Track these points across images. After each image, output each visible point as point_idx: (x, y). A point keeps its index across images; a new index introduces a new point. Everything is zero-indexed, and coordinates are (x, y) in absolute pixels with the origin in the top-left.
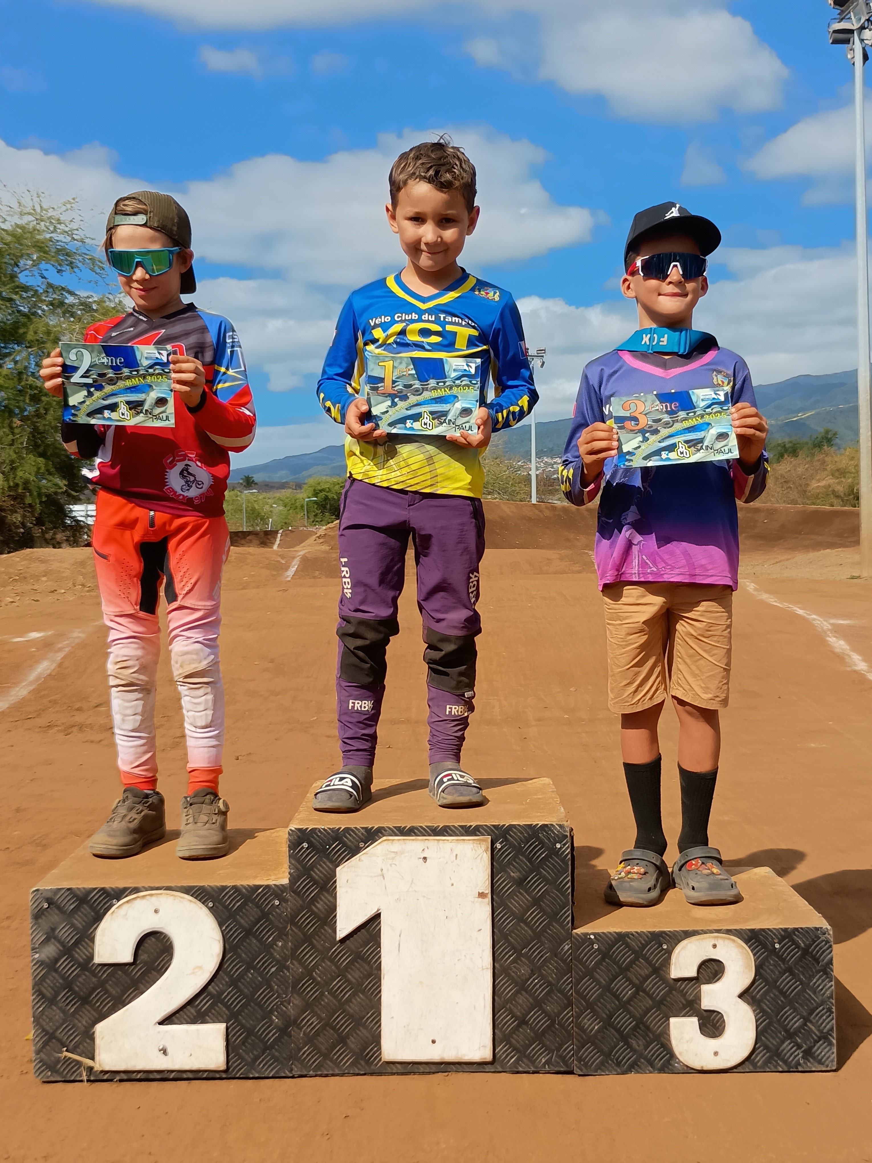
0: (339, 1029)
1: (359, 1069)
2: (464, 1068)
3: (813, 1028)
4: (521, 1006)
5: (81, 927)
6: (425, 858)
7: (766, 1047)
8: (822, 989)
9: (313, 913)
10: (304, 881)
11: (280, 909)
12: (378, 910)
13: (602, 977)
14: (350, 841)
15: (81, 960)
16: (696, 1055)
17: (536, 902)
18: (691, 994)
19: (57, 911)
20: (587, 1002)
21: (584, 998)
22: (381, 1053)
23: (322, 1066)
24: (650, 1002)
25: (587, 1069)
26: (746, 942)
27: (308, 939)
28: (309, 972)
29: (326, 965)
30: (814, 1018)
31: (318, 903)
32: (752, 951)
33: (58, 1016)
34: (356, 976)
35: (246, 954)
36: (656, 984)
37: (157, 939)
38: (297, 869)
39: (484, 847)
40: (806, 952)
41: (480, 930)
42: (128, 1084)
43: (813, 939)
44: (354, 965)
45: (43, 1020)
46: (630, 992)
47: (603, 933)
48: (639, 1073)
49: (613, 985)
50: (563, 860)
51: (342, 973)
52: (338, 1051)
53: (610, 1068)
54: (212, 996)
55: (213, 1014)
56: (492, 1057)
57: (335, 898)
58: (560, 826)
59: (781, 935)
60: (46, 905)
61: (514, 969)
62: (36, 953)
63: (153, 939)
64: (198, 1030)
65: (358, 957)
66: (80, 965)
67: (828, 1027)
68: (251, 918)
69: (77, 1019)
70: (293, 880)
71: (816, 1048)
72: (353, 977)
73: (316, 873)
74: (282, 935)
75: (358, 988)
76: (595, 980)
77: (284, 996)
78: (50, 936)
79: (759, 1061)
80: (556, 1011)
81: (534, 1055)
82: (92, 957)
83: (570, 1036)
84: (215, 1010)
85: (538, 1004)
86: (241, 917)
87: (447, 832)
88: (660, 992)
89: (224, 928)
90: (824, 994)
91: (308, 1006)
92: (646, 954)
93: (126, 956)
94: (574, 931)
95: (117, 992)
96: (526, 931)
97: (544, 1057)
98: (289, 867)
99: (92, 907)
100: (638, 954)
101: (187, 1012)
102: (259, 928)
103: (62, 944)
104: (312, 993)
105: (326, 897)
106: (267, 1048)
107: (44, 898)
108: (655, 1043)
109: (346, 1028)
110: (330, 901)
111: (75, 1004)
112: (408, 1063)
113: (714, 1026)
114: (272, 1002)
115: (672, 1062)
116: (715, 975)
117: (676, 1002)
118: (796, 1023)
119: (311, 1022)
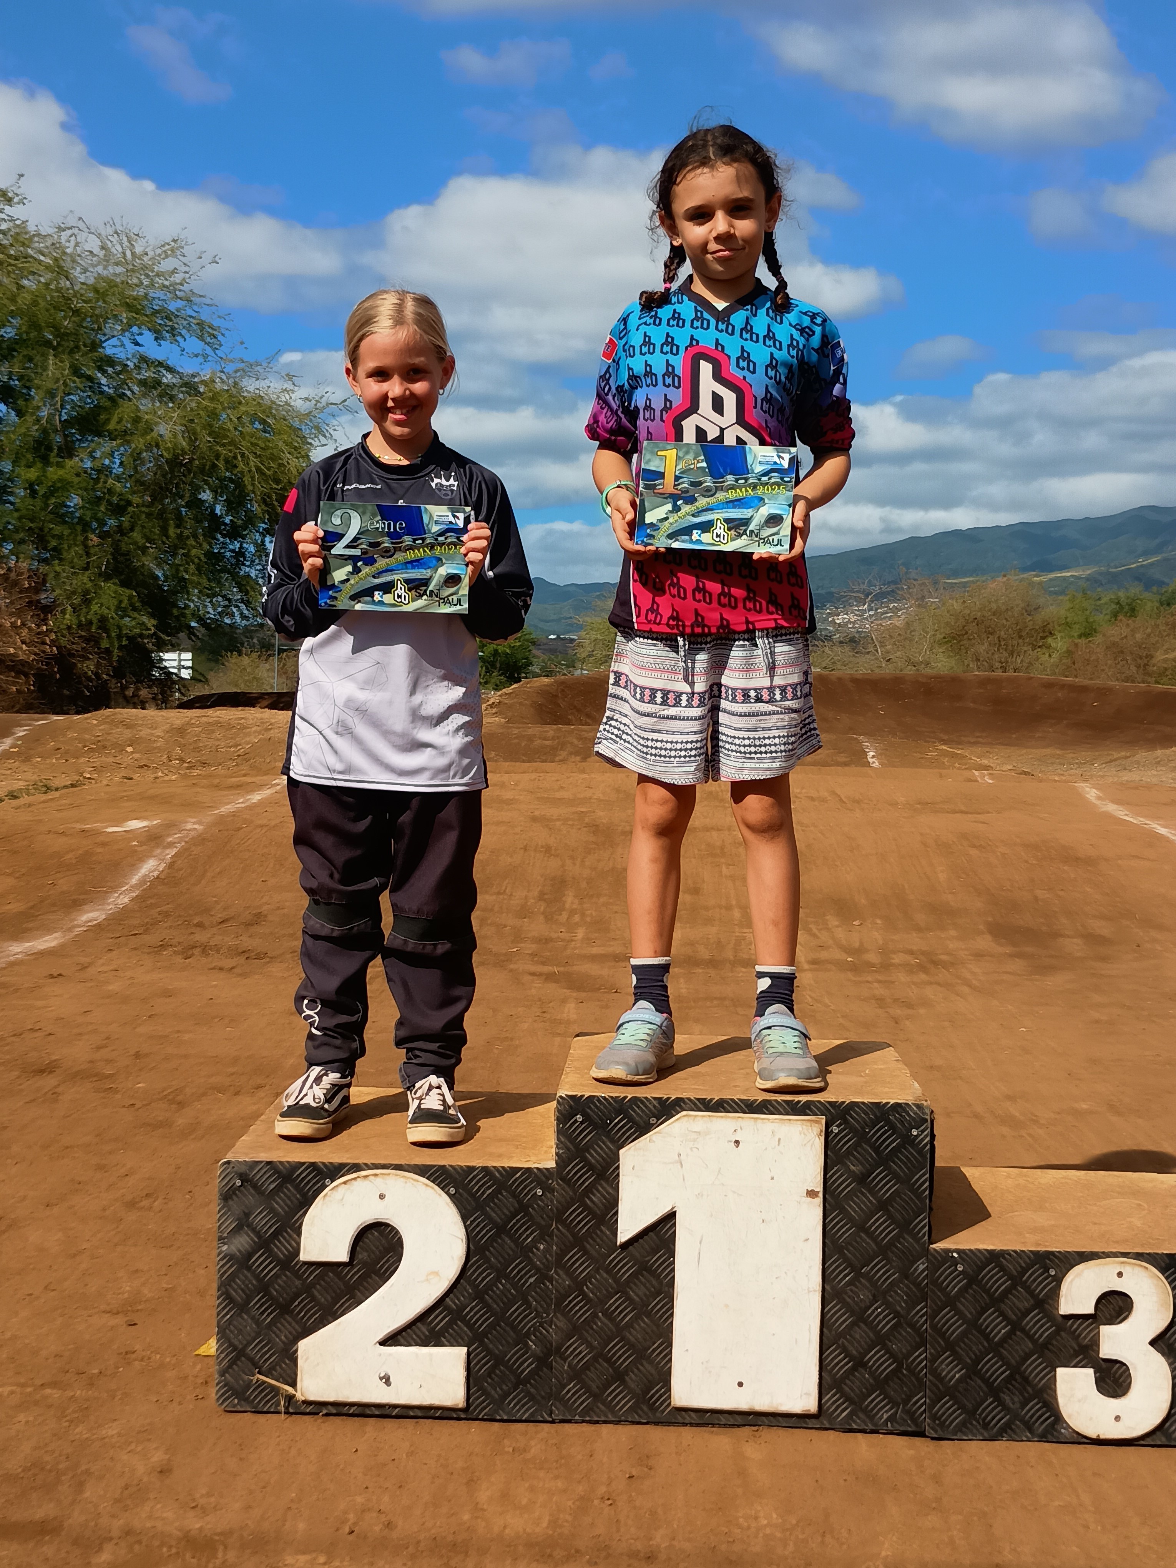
0: (616, 1361)
1: (640, 1416)
2: (778, 1421)
4: (859, 1342)
5: (284, 1214)
6: (737, 1142)
9: (586, 1207)
10: (577, 1165)
11: (542, 1201)
12: (673, 1208)
13: (967, 1308)
14: (638, 1114)
15: (283, 1256)
16: (1091, 1419)
18: (1085, 1338)
19: (252, 1191)
20: (946, 1341)
21: (943, 1335)
22: (670, 1397)
23: (592, 1409)
24: (1030, 1345)
25: (943, 1431)
26: (1163, 1271)
27: (578, 1242)
28: (578, 1286)
29: (602, 1277)
31: (594, 1195)
32: (1170, 1283)
33: (250, 1327)
34: (640, 1293)
35: (496, 1258)
36: (1038, 1321)
37: (381, 1234)
39: (816, 1130)
41: (807, 1240)
42: (338, 1420)
44: (638, 1279)
45: (230, 1331)
46: (1003, 1331)
47: (970, 1250)
48: (1013, 1439)
49: (981, 1321)
50: (920, 1152)
51: (622, 1289)
52: (613, 1391)
53: (975, 1431)
54: (450, 1311)
55: (451, 1335)
56: (817, 1408)
57: (617, 1189)
58: (919, 1107)
60: (238, 1183)
61: (851, 1293)
62: (225, 1244)
63: (376, 1233)
64: (431, 1355)
65: (644, 1268)
66: (279, 1262)
68: (506, 1211)
69: (274, 1333)
70: (561, 1162)
72: (637, 1294)
73: (592, 1156)
74: (545, 1234)
75: (642, 1310)
76: (958, 1312)
77: (545, 1315)
78: (243, 1223)
79: (1174, 1431)
80: (904, 1351)
81: (873, 1409)
82: (297, 1251)
83: (921, 1386)
84: (453, 1329)
86: (492, 1208)
87: (767, 1109)
88: (1045, 1332)
89: (469, 1223)
91: (575, 1330)
92: (1026, 1281)
93: (340, 1253)
94: (932, 1246)
95: (326, 1300)
96: (867, 1243)
97: (886, 1412)
98: (557, 1147)
99: (297, 1187)
100: (1016, 1280)
101: (417, 1330)
102: (514, 1225)
103: (258, 1234)
104: (581, 1313)
105: (603, 1187)
106: (520, 1382)
107: (236, 1173)
108: (1036, 1401)
109: (624, 1357)
110: (609, 1193)
111: (272, 1312)
112: (706, 1411)
113: (1116, 1381)
114: (529, 1322)
115: (1058, 1427)
116: (1119, 1313)
117: (1065, 1347)
119: (579, 1350)
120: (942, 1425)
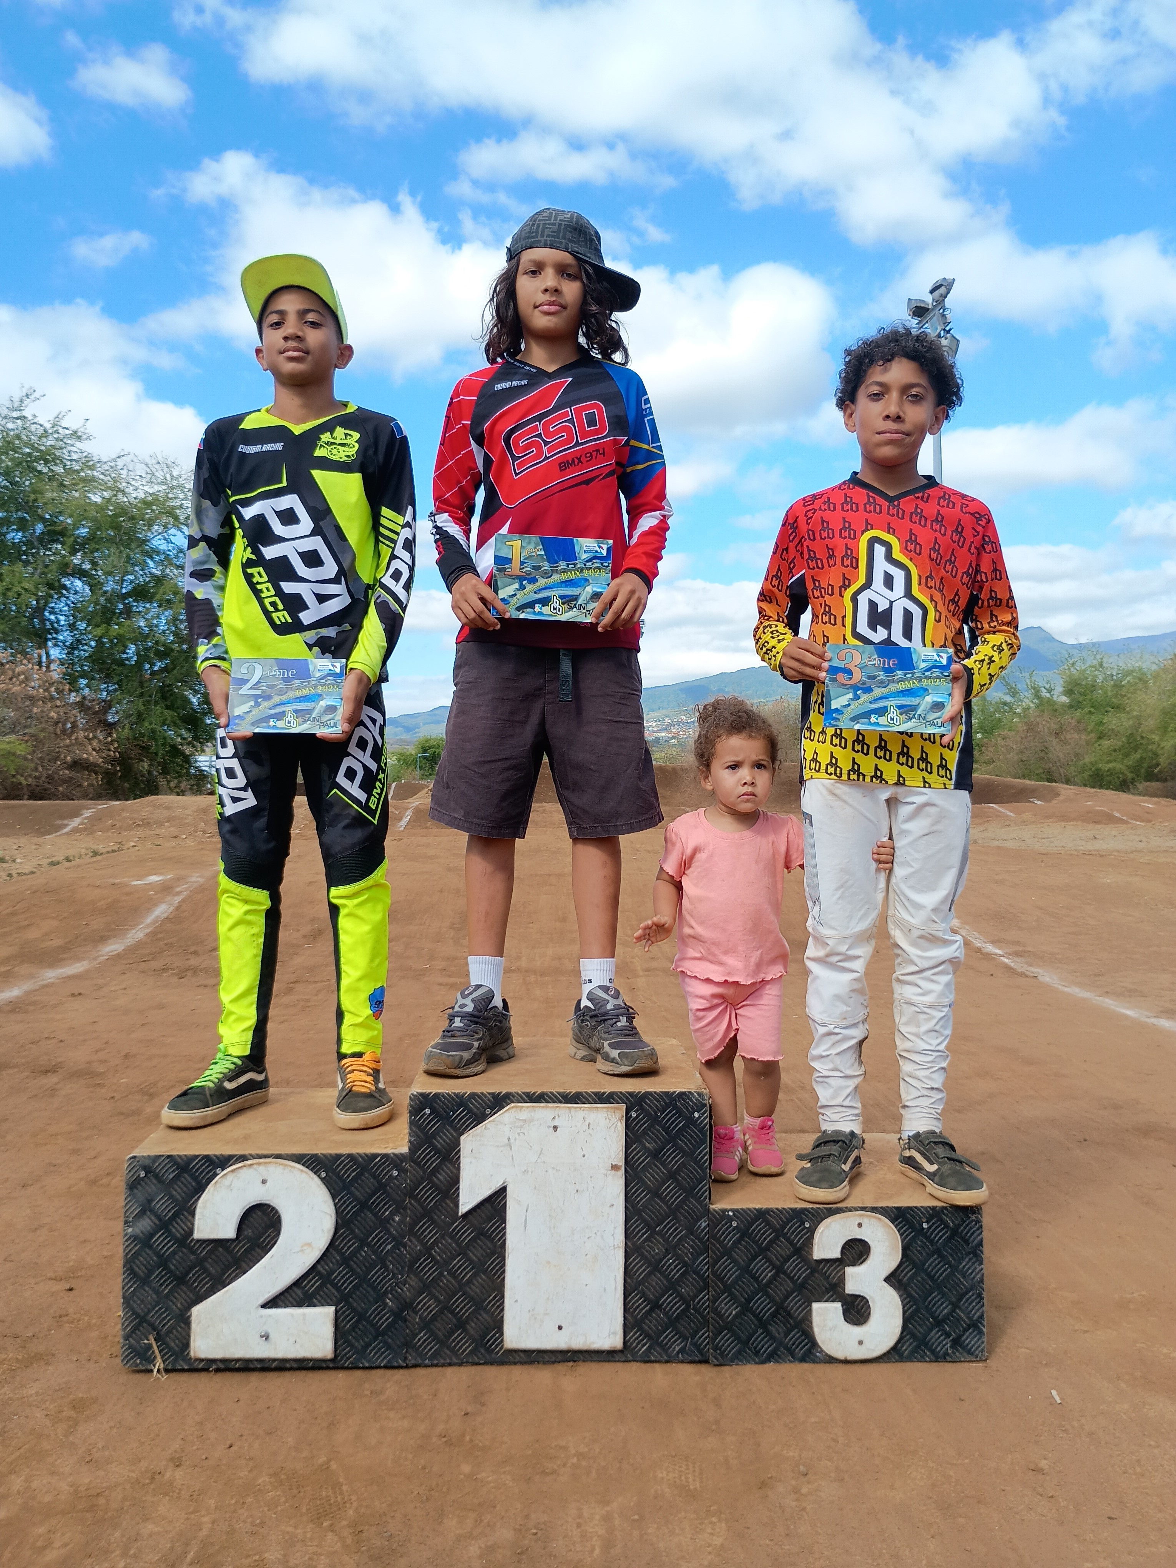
0: (458, 1313)
1: (478, 1358)
2: (591, 1357)
3: (962, 1315)
4: (655, 1288)
5: (180, 1199)
6: (555, 1128)
7: (913, 1336)
8: (972, 1273)
9: (434, 1185)
10: (426, 1149)
11: (397, 1181)
12: (504, 1183)
13: (740, 1256)
14: (476, 1107)
15: (178, 1235)
16: (840, 1343)
17: (672, 1175)
18: (834, 1277)
19: (154, 1181)
20: (724, 1284)
21: (721, 1280)
22: (502, 1341)
23: (439, 1354)
24: (791, 1285)
25: (723, 1359)
26: (893, 1221)
27: (427, 1213)
28: (428, 1250)
29: (447, 1241)
30: (963, 1304)
31: (439, 1174)
32: (899, 1231)
33: (151, 1297)
34: (478, 1255)
35: (359, 1230)
36: (797, 1265)
37: (263, 1212)
38: (419, 1136)
39: (618, 1115)
40: (955, 1232)
41: (612, 1205)
42: (225, 1374)
43: (963, 1219)
44: (476, 1243)
45: (134, 1302)
46: (769, 1274)
47: (742, 1209)
48: (779, 1362)
49: (752, 1267)
50: (701, 1131)
51: (463, 1251)
52: (456, 1338)
53: (748, 1357)
54: (321, 1276)
55: (321, 1296)
56: (622, 1345)
57: (458, 1169)
58: (699, 1094)
59: (930, 1214)
60: (143, 1174)
61: (647, 1248)
62: (129, 1226)
63: (259, 1213)
64: (304, 1315)
65: (481, 1234)
66: (177, 1240)
67: (978, 1314)
68: (368, 1189)
69: (171, 1301)
70: (414, 1148)
71: (965, 1336)
72: (476, 1256)
73: (438, 1142)
74: (400, 1208)
75: (479, 1268)
76: (734, 1261)
77: (400, 1276)
78: (146, 1209)
79: (905, 1350)
80: (691, 1294)
81: (667, 1343)
82: (191, 1231)
83: (706, 1322)
84: (323, 1292)
85: (672, 1286)
86: (356, 1188)
87: (579, 1099)
88: (802, 1274)
89: (337, 1201)
90: (974, 1278)
91: (425, 1287)
92: (787, 1233)
93: (229, 1231)
94: (712, 1207)
95: (216, 1271)
96: (660, 1207)
97: (678, 1345)
98: (410, 1136)
99: (193, 1177)
100: (779, 1233)
101: (293, 1294)
102: (375, 1201)
103: (159, 1217)
104: (430, 1272)
105: (448, 1168)
106: (379, 1334)
107: (141, 1166)
108: (796, 1330)
109: (465, 1309)
110: (451, 1172)
111: (170, 1283)
112: (533, 1351)
113: (858, 1312)
114: (386, 1283)
115: (814, 1351)
116: (860, 1256)
117: (818, 1285)
118: (944, 1310)
119: (428, 1305)
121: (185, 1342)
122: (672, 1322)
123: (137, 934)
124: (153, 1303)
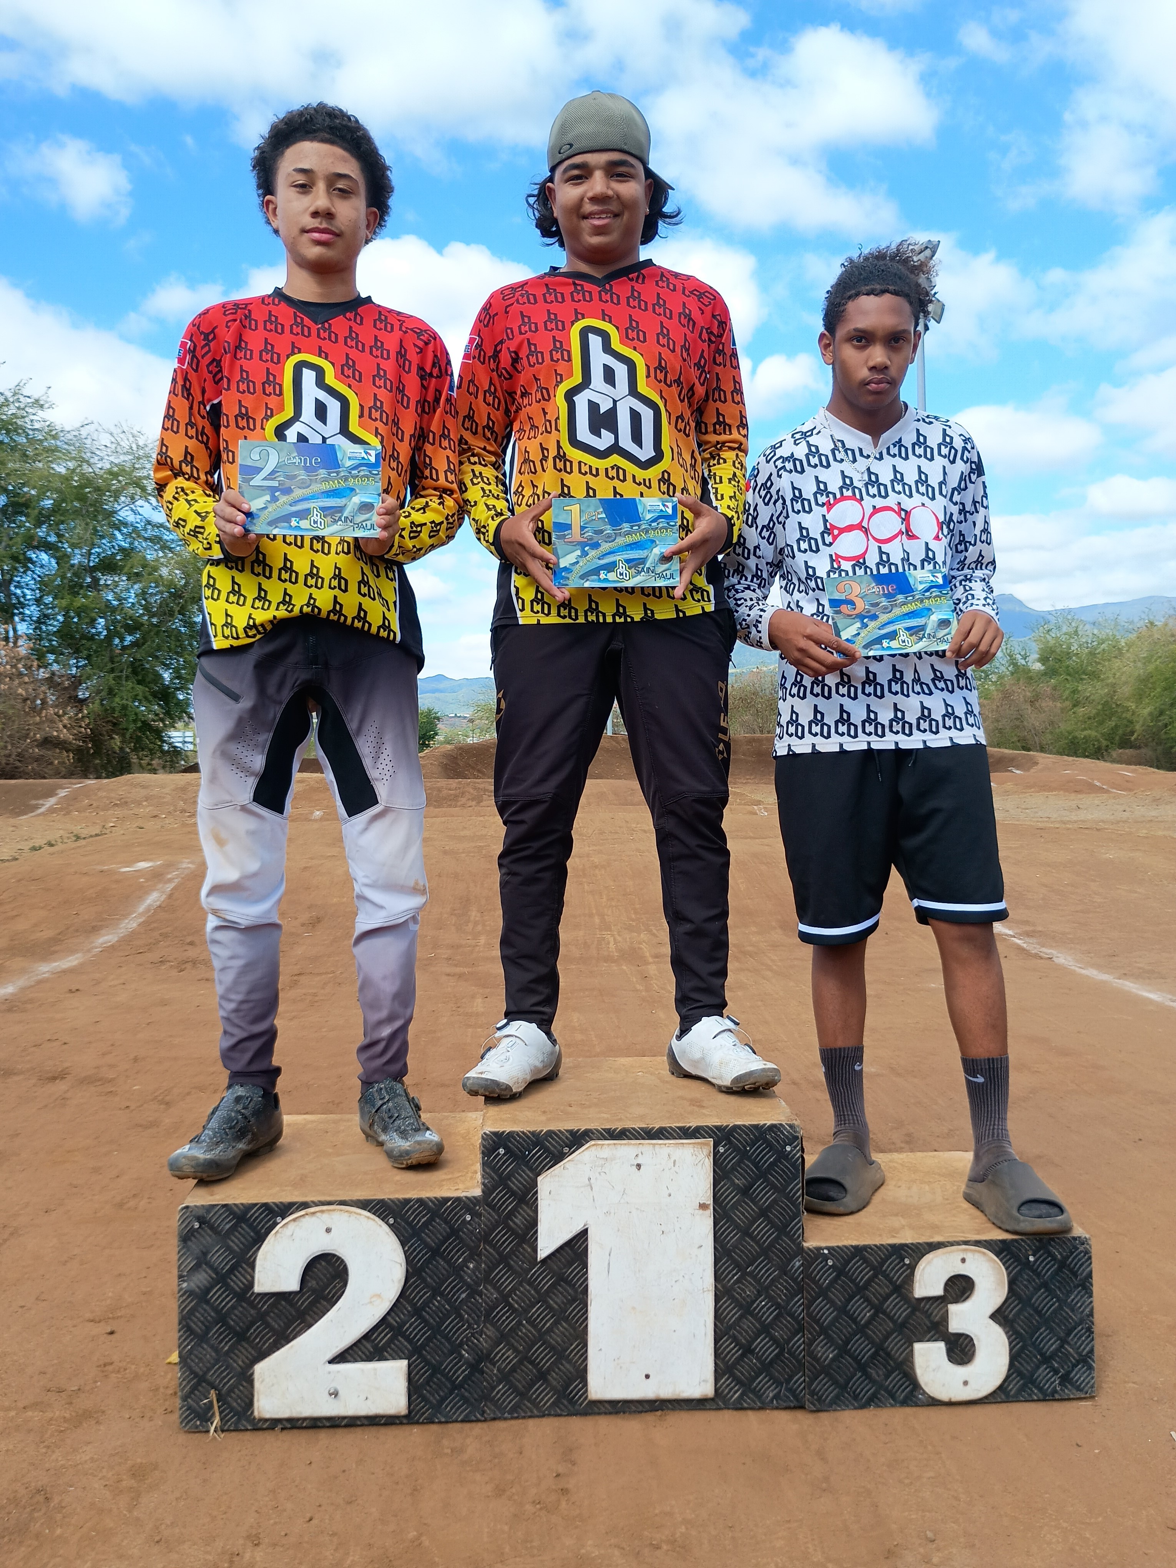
0: (539, 1363)
2: (682, 1406)
3: (1071, 1350)
4: (746, 1332)
5: (239, 1250)
6: (639, 1166)
7: (1020, 1374)
8: (1081, 1306)
9: (510, 1229)
10: (500, 1192)
11: (471, 1225)
12: (586, 1226)
13: (837, 1297)
14: (553, 1146)
15: (237, 1289)
16: (944, 1385)
18: (936, 1316)
19: (209, 1231)
20: (821, 1326)
21: (817, 1322)
22: (586, 1391)
23: (520, 1406)
24: (891, 1325)
25: (820, 1404)
26: (998, 1254)
27: (504, 1259)
28: (505, 1298)
29: (525, 1289)
30: (1072, 1340)
31: (516, 1217)
32: (1004, 1265)
33: (209, 1354)
34: (558, 1301)
35: (431, 1278)
36: (897, 1304)
37: (328, 1262)
38: (493, 1178)
39: (706, 1151)
40: (1063, 1264)
41: (701, 1246)
42: (292, 1434)
43: (1071, 1251)
44: (556, 1289)
45: (192, 1361)
46: (868, 1314)
47: (838, 1247)
48: (879, 1407)
49: (849, 1307)
50: (794, 1165)
51: (542, 1298)
52: (538, 1389)
53: (847, 1402)
54: (392, 1328)
55: (393, 1349)
56: (713, 1392)
57: (536, 1211)
58: (791, 1126)
59: (1035, 1246)
60: (197, 1225)
61: (739, 1290)
62: (184, 1281)
63: (323, 1263)
64: (375, 1369)
65: (561, 1279)
66: (236, 1294)
67: (1088, 1349)
68: (439, 1236)
69: (232, 1358)
70: (488, 1190)
71: (1074, 1373)
72: (556, 1303)
73: (514, 1183)
74: (474, 1254)
75: (560, 1316)
76: (831, 1302)
77: (476, 1326)
78: (202, 1262)
79: (1012, 1390)
80: (785, 1337)
81: (760, 1390)
82: (251, 1284)
83: (801, 1366)
84: (394, 1344)
86: (426, 1234)
88: (902, 1313)
89: (407, 1248)
90: (1083, 1311)
91: (503, 1337)
92: (886, 1270)
93: (292, 1284)
94: (805, 1244)
95: (279, 1325)
96: (751, 1246)
97: (772, 1391)
98: (483, 1176)
99: (250, 1226)
100: (877, 1270)
101: (363, 1348)
102: (447, 1248)
103: (215, 1270)
104: (508, 1321)
105: (525, 1210)
106: (455, 1387)
107: (194, 1216)
108: (897, 1372)
109: (547, 1361)
110: (529, 1215)
111: (230, 1340)
112: (618, 1402)
113: (963, 1351)
114: (462, 1333)
115: (916, 1394)
116: (963, 1293)
117: (920, 1325)
118: (1052, 1346)
119: (506, 1356)
120: (819, 1399)
121: (247, 1401)
122: (766, 1367)
123: (130, 924)
124: (212, 1361)
